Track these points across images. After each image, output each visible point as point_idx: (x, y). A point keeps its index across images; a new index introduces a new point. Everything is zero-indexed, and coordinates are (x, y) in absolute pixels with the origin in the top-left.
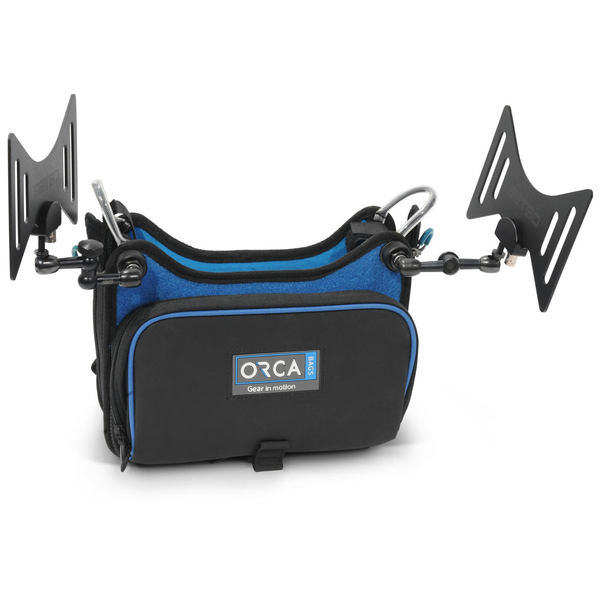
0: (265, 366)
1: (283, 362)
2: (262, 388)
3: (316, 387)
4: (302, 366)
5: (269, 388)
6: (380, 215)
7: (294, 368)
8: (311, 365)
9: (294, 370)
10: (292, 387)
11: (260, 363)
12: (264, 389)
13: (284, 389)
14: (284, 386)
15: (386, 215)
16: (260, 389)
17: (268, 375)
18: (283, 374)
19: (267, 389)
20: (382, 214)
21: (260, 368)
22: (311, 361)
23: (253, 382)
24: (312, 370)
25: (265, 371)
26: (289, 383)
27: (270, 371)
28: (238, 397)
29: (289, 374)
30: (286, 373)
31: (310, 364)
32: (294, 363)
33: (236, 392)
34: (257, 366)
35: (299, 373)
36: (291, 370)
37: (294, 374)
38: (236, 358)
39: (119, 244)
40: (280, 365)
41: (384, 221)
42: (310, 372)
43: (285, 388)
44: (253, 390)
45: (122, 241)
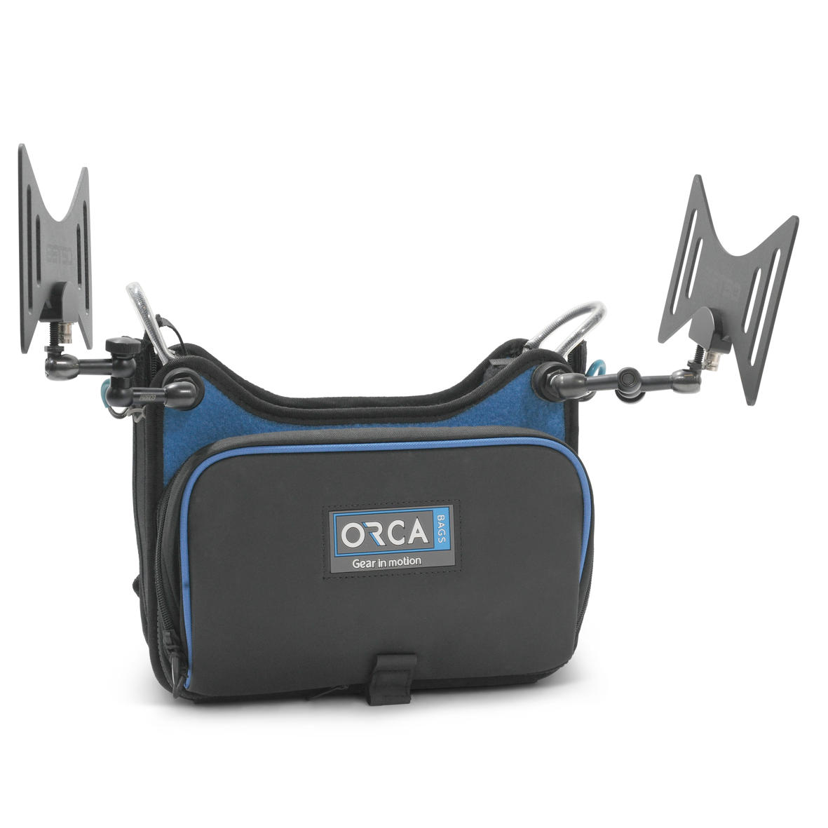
0: (375, 529)
1: (401, 523)
2: (373, 562)
3: (450, 561)
4: (429, 529)
5: (383, 563)
7: (418, 531)
8: (442, 528)
9: (418, 535)
10: (415, 561)
11: (369, 524)
12: (376, 563)
13: (405, 564)
14: (405, 559)
16: (370, 564)
17: (381, 543)
18: (402, 541)
19: (380, 564)
21: (369, 531)
22: (441, 522)
23: (361, 553)
24: (443, 535)
25: (377, 535)
26: (412, 555)
27: (384, 536)
28: (339, 574)
29: (411, 541)
30: (407, 540)
31: (441, 526)
32: (417, 525)
34: (365, 528)
35: (425, 540)
36: (414, 535)
37: (418, 540)
38: (333, 516)
39: (164, 363)
40: (397, 527)
42: (440, 537)
43: (407, 562)
44: (359, 565)
45: (169, 359)
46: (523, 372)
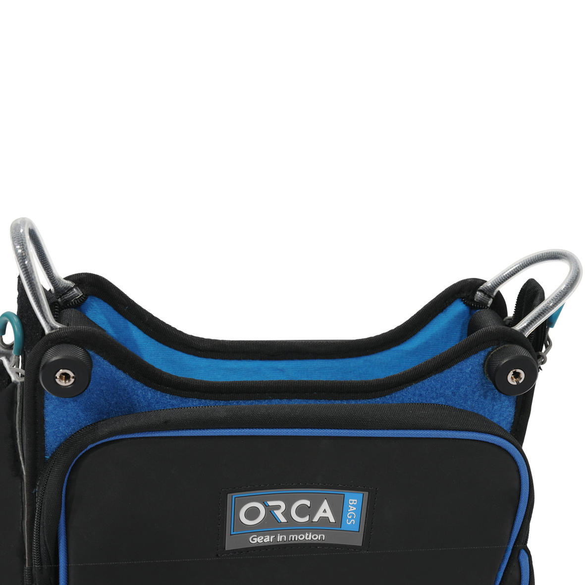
0: (278, 507)
1: (307, 503)
2: (272, 537)
3: (358, 541)
4: (339, 510)
5: (283, 538)
6: (485, 294)
7: (325, 511)
9: (324, 515)
10: (318, 537)
11: (271, 503)
12: (275, 538)
13: (307, 539)
14: (307, 534)
15: (495, 294)
16: (268, 539)
17: (283, 519)
18: (306, 519)
19: (280, 538)
20: (488, 292)
21: (270, 510)
22: (353, 505)
23: (259, 530)
24: (352, 518)
25: (279, 514)
26: (315, 531)
27: (287, 514)
28: (234, 551)
29: (316, 519)
30: (312, 517)
31: (351, 510)
32: (325, 505)
33: (230, 544)
34: (266, 506)
35: (332, 520)
36: (320, 514)
37: (324, 520)
38: (232, 497)
39: (47, 331)
40: (302, 506)
41: (490, 302)
42: (350, 520)
43: (308, 537)
44: (257, 540)
45: (52, 328)
46: (476, 352)
